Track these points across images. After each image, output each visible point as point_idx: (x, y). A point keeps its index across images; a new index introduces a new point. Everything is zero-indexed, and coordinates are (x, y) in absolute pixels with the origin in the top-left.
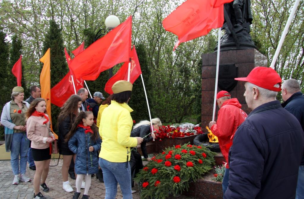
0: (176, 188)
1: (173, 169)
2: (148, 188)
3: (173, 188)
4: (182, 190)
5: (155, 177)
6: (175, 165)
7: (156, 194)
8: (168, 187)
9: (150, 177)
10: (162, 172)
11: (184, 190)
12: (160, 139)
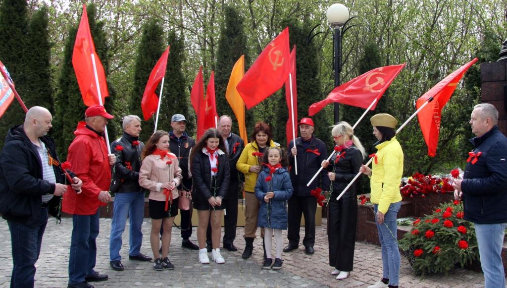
0: (463, 256)
1: (456, 230)
2: (423, 256)
3: (459, 255)
4: (472, 259)
5: (432, 243)
6: (458, 225)
7: (436, 263)
8: (452, 254)
9: (424, 242)
10: (441, 235)
11: (475, 259)
12: (423, 195)
